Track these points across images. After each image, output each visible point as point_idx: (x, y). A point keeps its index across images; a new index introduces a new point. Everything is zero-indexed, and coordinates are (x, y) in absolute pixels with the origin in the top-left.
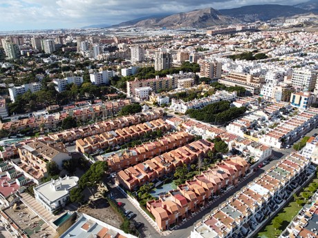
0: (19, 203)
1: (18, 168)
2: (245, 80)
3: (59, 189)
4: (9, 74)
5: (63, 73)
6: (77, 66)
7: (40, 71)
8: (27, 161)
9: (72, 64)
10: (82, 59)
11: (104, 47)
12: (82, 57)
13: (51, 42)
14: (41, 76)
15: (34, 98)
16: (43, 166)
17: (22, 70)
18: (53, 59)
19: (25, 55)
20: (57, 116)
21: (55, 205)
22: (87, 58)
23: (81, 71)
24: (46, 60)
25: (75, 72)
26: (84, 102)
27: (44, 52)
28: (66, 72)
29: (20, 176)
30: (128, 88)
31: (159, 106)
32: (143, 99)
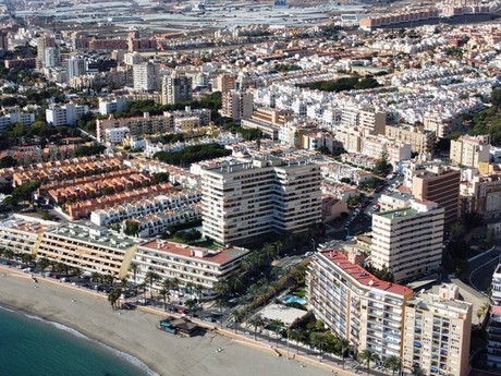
2: (270, 120)
5: (3, 109)
6: (29, 98)
9: (23, 94)
10: (42, 85)
11: (90, 60)
12: (44, 80)
22: (53, 84)
23: (36, 107)
25: (25, 108)
28: (10, 108)
30: (98, 129)
31: (132, 151)
32: (116, 144)
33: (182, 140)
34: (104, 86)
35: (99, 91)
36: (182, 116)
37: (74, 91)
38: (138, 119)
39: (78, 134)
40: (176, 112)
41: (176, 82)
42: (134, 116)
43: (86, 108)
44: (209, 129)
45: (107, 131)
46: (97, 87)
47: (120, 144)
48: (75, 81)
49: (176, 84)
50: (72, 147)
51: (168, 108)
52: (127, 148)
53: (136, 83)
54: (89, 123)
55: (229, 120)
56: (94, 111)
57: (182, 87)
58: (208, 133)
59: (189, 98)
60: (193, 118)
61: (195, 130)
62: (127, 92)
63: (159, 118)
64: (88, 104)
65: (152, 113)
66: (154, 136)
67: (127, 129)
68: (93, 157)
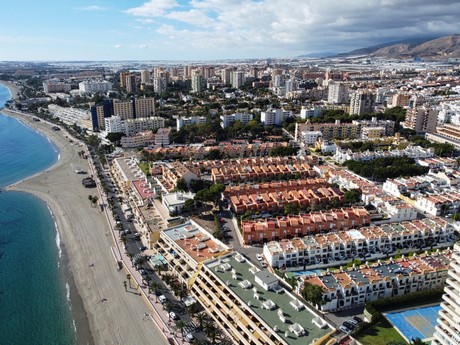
0: (150, 205)
1: (159, 183)
3: (180, 198)
4: (186, 107)
6: (257, 104)
7: (217, 106)
8: (166, 177)
10: (268, 96)
13: (241, 75)
14: (214, 112)
15: (194, 129)
16: (175, 181)
17: (200, 104)
18: (237, 95)
19: (211, 87)
20: (208, 149)
21: (172, 209)
23: (258, 110)
24: (228, 96)
25: (252, 110)
26: (243, 141)
27: (231, 86)
28: (242, 110)
29: (158, 189)
30: (296, 131)
31: (322, 154)
32: (309, 145)
33: (371, 150)
34: (307, 99)
35: (303, 102)
36: (369, 126)
37: (286, 101)
38: (330, 125)
39: (280, 133)
40: (364, 122)
41: (363, 97)
42: (327, 122)
43: (291, 114)
44: (396, 139)
45: (303, 133)
46: (302, 99)
47: (312, 145)
48: (289, 95)
49: (363, 99)
50: (271, 145)
51: (356, 118)
52: (318, 151)
53: (330, 97)
54: (290, 125)
55: (413, 133)
56: (297, 115)
57: (367, 102)
58: (395, 143)
59: (372, 110)
60: (380, 128)
61: (382, 139)
62: (322, 104)
63: (349, 125)
64: (293, 110)
65: (343, 121)
66: (343, 142)
67: (319, 133)
68: (286, 158)
